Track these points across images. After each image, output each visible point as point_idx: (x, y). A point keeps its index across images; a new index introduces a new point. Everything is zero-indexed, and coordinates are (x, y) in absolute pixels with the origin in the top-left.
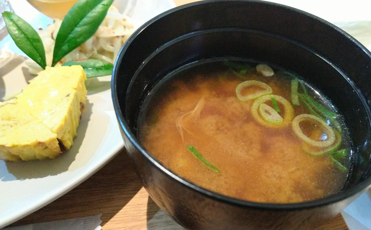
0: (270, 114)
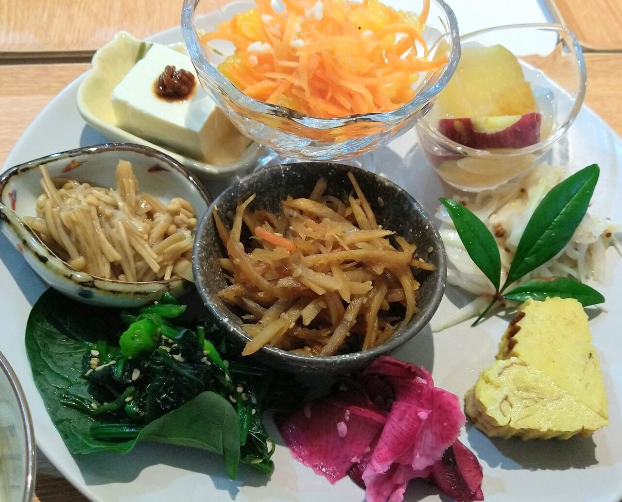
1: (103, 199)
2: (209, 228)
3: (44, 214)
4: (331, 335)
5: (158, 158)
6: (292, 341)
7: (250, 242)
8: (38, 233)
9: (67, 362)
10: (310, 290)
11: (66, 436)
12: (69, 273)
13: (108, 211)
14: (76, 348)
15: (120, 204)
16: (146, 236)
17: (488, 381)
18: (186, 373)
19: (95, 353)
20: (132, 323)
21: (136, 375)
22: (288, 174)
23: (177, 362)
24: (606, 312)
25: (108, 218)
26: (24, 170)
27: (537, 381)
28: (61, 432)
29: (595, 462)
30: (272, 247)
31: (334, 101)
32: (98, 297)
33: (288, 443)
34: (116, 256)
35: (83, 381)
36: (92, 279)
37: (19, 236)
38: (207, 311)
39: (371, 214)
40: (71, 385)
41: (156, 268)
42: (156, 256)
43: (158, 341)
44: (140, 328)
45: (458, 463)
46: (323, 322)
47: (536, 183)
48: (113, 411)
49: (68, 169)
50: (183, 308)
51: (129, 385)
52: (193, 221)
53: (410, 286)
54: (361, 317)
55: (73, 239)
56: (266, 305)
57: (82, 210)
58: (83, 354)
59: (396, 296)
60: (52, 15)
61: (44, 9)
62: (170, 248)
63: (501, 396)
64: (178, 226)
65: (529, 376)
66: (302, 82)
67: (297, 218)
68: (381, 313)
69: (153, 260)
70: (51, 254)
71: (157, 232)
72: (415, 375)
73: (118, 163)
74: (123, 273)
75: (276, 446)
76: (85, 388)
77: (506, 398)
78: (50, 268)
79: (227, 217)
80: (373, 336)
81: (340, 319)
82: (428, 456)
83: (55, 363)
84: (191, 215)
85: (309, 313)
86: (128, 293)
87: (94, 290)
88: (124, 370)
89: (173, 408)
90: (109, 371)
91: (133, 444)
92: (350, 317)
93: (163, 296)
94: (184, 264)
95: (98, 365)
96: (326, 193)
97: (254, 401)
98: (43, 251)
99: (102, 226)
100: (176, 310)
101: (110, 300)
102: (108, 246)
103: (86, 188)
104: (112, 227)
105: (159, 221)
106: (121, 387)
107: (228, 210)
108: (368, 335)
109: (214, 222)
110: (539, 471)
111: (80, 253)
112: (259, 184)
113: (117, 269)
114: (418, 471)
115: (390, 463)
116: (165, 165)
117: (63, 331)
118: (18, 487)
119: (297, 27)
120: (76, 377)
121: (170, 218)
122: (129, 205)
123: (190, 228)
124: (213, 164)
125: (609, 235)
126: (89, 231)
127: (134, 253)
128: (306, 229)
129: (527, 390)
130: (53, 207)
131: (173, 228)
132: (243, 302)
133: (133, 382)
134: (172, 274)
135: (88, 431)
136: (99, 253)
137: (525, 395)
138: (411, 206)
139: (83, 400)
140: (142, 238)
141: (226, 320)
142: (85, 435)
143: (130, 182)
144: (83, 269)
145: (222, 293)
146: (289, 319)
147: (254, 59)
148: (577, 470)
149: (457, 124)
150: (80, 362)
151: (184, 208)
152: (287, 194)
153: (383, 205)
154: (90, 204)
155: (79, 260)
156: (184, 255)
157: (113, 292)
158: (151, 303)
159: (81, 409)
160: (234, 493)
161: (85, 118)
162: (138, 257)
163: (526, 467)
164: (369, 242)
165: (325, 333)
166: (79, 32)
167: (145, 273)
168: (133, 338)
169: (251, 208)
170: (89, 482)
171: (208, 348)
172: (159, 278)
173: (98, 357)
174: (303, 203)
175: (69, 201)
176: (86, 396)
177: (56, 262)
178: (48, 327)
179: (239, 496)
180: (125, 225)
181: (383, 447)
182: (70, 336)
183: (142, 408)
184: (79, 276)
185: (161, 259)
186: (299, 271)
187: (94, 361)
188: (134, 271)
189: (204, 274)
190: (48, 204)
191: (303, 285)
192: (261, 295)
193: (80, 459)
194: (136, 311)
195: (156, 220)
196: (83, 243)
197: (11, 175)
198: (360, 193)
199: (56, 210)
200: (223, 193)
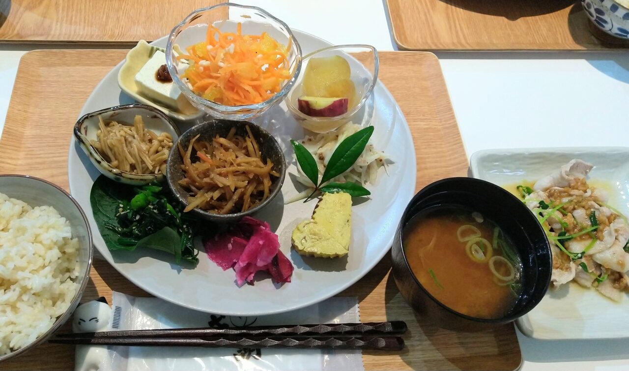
0: (478, 253)
1: (128, 132)
2: (176, 151)
3: (100, 139)
4: (227, 204)
5: (156, 112)
6: (209, 206)
7: (195, 159)
8: (97, 149)
9: (109, 209)
10: (216, 184)
11: (107, 242)
12: (111, 169)
13: (130, 139)
14: (113, 203)
15: (136, 136)
16: (147, 152)
17: (298, 230)
18: (159, 218)
19: (121, 206)
20: (136, 194)
21: (138, 217)
22: (217, 124)
23: (155, 213)
24: (371, 200)
25: (130, 143)
26: (91, 117)
27: (320, 231)
28: (105, 240)
29: (345, 269)
30: (204, 162)
31: (237, 93)
32: (123, 180)
33: (207, 252)
34: (133, 161)
35: (116, 218)
36: (120, 172)
37: (88, 150)
38: (171, 191)
39: (256, 146)
40: (110, 219)
41: (151, 168)
42: (151, 162)
43: (148, 203)
44: (139, 197)
45: (279, 265)
46: (223, 199)
47: (343, 133)
48: (128, 232)
49: (112, 116)
50: (161, 188)
51: (135, 221)
52: (171, 144)
53: (267, 183)
54: (241, 198)
55: (113, 153)
56: (199, 188)
57: (118, 140)
58: (116, 205)
59: (261, 188)
60: (108, 17)
61: (104, 13)
62: (158, 158)
63: (302, 236)
64: (163, 147)
65: (316, 229)
66: (221, 85)
67: (217, 148)
68: (252, 195)
69: (149, 164)
70: (102, 159)
71: (153, 150)
72: (260, 225)
73: (135, 116)
74: (136, 169)
75: (200, 252)
76: (116, 222)
77: (305, 238)
78: (102, 166)
79: (185, 145)
80: (247, 206)
81: (231, 198)
82: (264, 261)
83: (103, 209)
84: (171, 141)
85: (216, 195)
86: (137, 179)
87: (121, 178)
88: (133, 215)
89: (153, 233)
90: (126, 215)
91: (135, 247)
92: (235, 197)
93: (153, 182)
94: (164, 166)
95: (123, 211)
96: (236, 134)
97: (191, 232)
98: (99, 158)
99: (127, 146)
100: (157, 189)
101: (129, 182)
102: (129, 156)
103: (120, 126)
104: (132, 147)
105: (154, 144)
106: (131, 222)
107: (186, 142)
108: (244, 205)
109: (178, 148)
110: (319, 272)
111: (116, 159)
112: (202, 129)
113: (133, 167)
114: (260, 267)
115: (247, 262)
116: (159, 115)
117: (108, 195)
118: (86, 262)
119: (222, 56)
120: (112, 216)
121: (159, 144)
122: (140, 136)
123: (170, 148)
124: (185, 114)
125: (381, 160)
126: (120, 150)
127: (141, 160)
128: (220, 154)
129: (315, 234)
130: (104, 137)
131: (160, 148)
132: (190, 187)
133: (136, 220)
134: (159, 171)
135: (117, 240)
136: (125, 159)
137: (314, 237)
138: (274, 144)
139: (115, 226)
140: (145, 153)
141: (178, 196)
142: (115, 242)
143: (140, 126)
144: (117, 167)
145: (180, 182)
146: (208, 196)
147: (202, 68)
148: (336, 272)
149: (303, 103)
150: (114, 209)
151: (167, 137)
152: (216, 133)
153: (262, 142)
154: (121, 136)
155: (115, 163)
156: (165, 162)
157: (130, 179)
158: (148, 185)
159: (114, 231)
160: (179, 272)
161: (121, 88)
162: (143, 162)
163: (314, 269)
164: (247, 163)
165: (224, 203)
166: (122, 28)
167: (145, 170)
168: (137, 202)
169: (198, 140)
170: (116, 262)
171: (169, 207)
172: (152, 173)
173: (123, 208)
174: (222, 140)
175: (112, 134)
176: (116, 225)
177: (105, 164)
178: (100, 192)
179: (181, 273)
180: (137, 146)
181: (244, 256)
182: (111, 197)
183: (140, 232)
184: (115, 171)
185: (153, 163)
186: (212, 175)
187: (121, 210)
188: (141, 169)
189: (171, 173)
190: (102, 135)
191: (214, 182)
192: (197, 184)
193: (113, 252)
194: (141, 187)
195: (153, 144)
196: (117, 154)
197: (85, 118)
198: (251, 136)
199: (105, 138)
200: (184, 134)
